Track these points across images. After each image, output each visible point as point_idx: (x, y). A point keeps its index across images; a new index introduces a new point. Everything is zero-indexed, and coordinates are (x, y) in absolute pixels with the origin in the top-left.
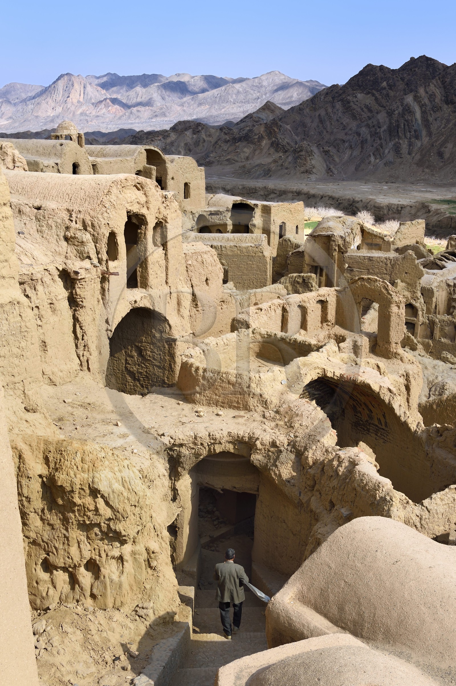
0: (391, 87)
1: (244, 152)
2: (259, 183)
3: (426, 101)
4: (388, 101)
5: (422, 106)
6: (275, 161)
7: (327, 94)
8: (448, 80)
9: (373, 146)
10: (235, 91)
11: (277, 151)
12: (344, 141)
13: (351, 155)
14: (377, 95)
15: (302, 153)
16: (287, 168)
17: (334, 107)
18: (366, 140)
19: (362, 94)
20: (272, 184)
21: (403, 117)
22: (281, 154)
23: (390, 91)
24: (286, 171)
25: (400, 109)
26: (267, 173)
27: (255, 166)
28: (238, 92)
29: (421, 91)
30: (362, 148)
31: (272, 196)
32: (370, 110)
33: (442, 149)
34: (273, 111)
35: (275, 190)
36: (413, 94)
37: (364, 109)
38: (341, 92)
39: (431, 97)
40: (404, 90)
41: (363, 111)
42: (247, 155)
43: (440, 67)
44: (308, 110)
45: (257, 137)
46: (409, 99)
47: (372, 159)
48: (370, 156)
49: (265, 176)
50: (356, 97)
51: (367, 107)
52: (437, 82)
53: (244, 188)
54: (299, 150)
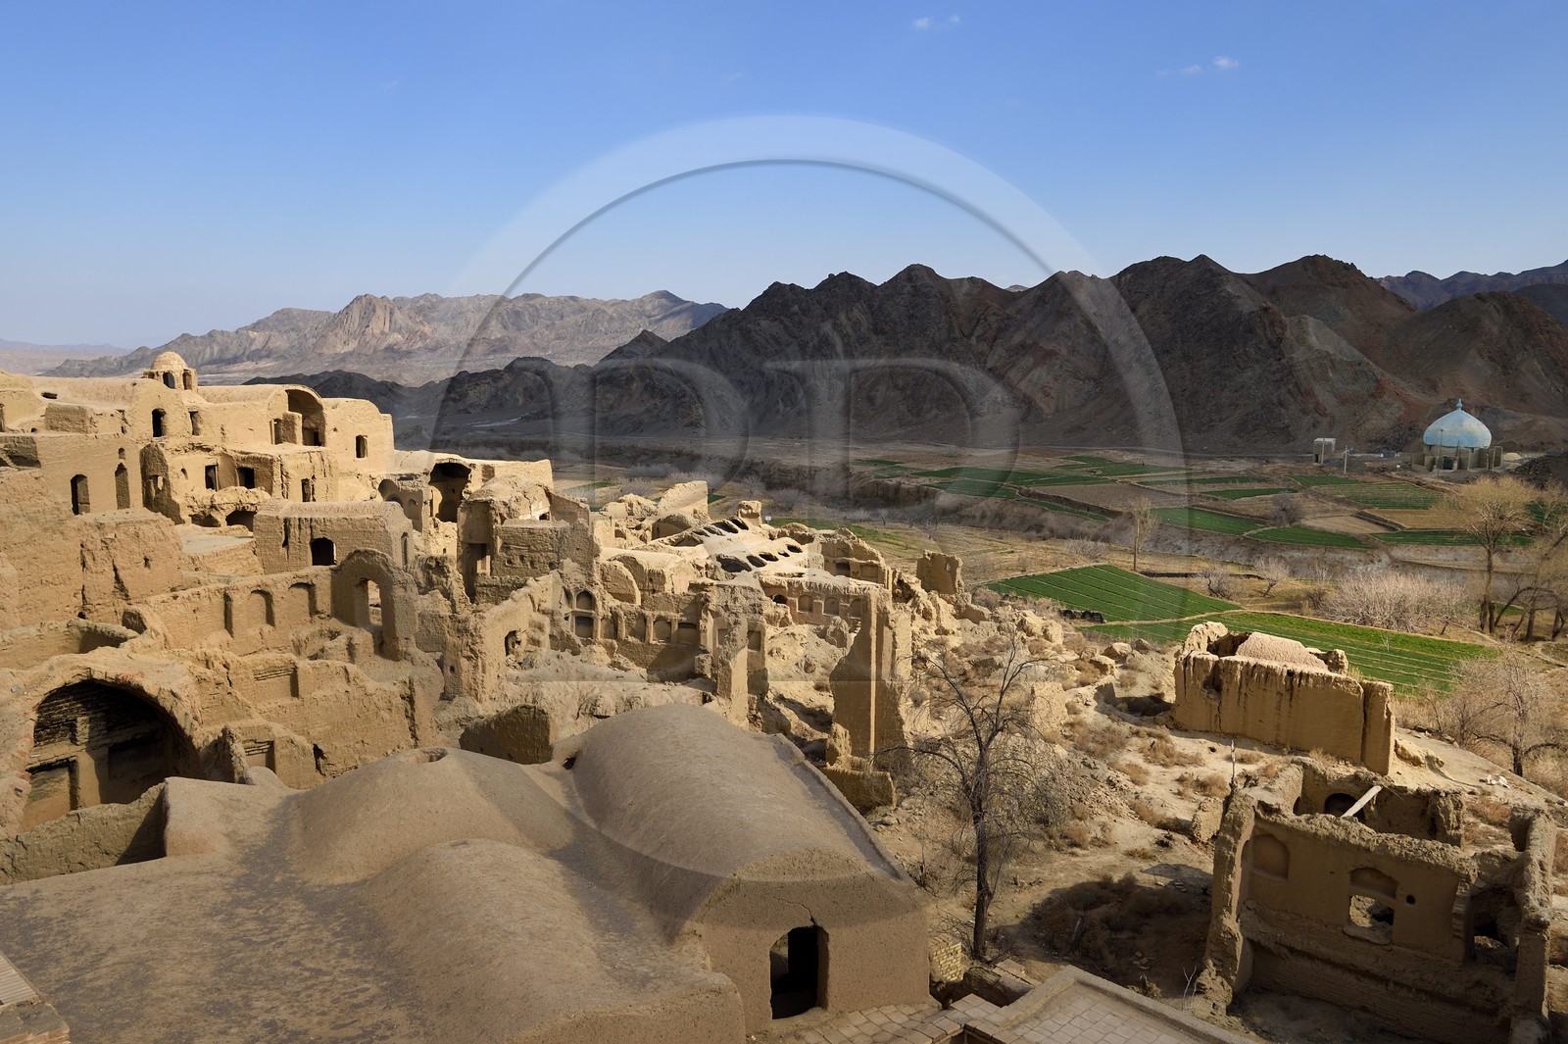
0: (804, 312)
1: (606, 399)
2: (625, 441)
3: (849, 330)
4: (801, 331)
5: (843, 337)
6: (648, 411)
7: (724, 320)
8: (876, 304)
9: (781, 389)
10: (607, 317)
11: (652, 397)
12: (743, 383)
13: (753, 401)
14: (786, 322)
15: (684, 400)
16: (664, 420)
17: (730, 338)
18: (773, 381)
19: (767, 321)
20: (642, 441)
21: (819, 351)
22: (657, 401)
23: (803, 317)
24: (664, 423)
25: (816, 340)
26: (637, 427)
27: (622, 418)
28: (611, 318)
29: (842, 317)
30: (767, 392)
31: (643, 458)
32: (778, 343)
33: (873, 393)
34: (651, 344)
35: (647, 449)
36: (831, 321)
37: (770, 341)
38: (740, 318)
39: (856, 324)
40: (822, 316)
41: (769, 343)
42: (611, 402)
43: (867, 286)
44: (696, 342)
45: (624, 378)
46: (827, 327)
47: (781, 406)
48: (778, 402)
49: (634, 431)
50: (759, 324)
51: (773, 337)
52: (862, 307)
53: (604, 447)
54: (680, 395)
